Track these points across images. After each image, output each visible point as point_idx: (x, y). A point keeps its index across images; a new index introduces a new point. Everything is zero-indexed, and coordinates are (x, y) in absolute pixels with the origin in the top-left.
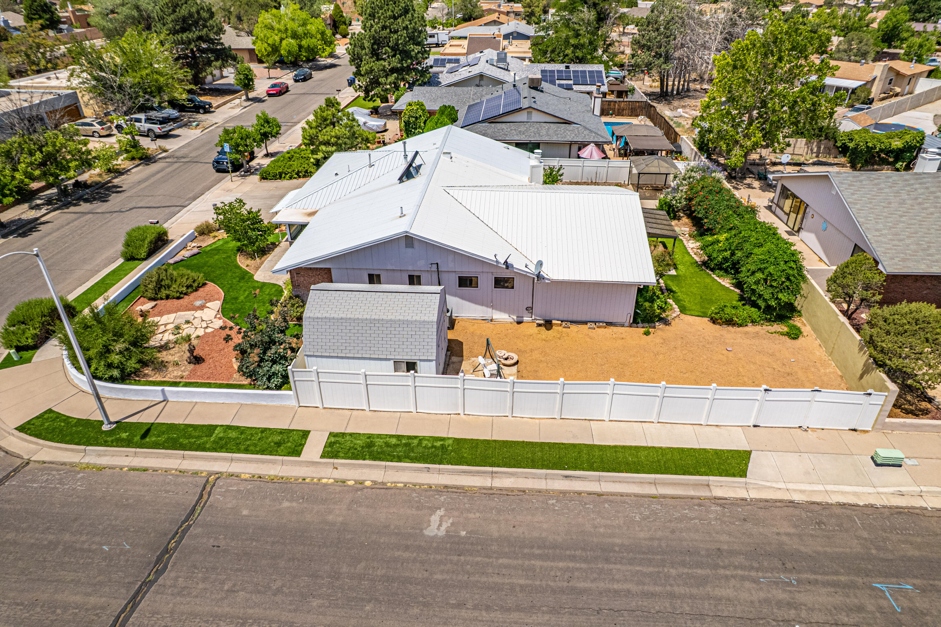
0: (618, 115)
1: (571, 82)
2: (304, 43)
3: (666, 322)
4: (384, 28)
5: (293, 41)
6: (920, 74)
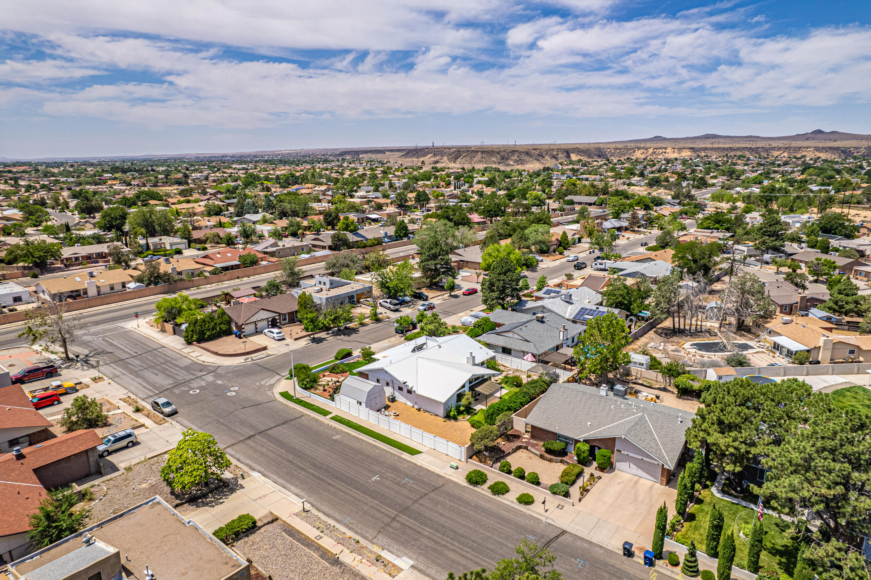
3: (457, 421)
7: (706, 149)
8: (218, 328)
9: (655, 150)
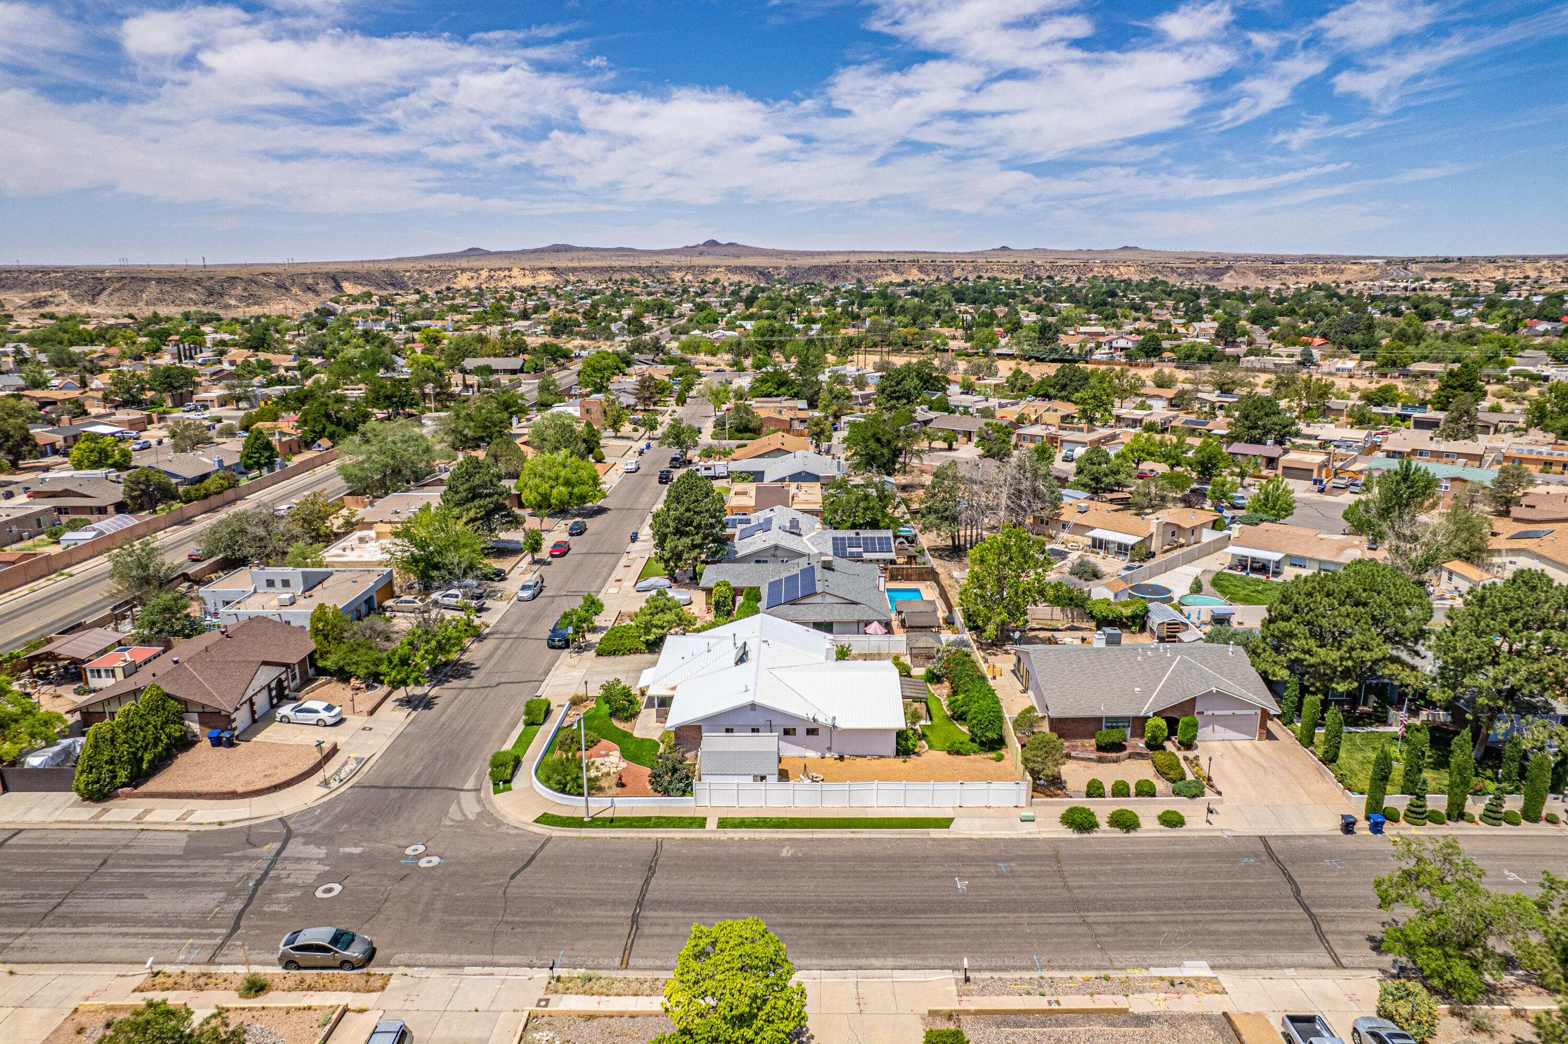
0: (907, 580)
1: (861, 550)
2: (576, 490)
3: (918, 754)
4: (688, 510)
5: (563, 489)
6: (1203, 525)
7: (569, 269)
8: (163, 737)
9: (493, 273)
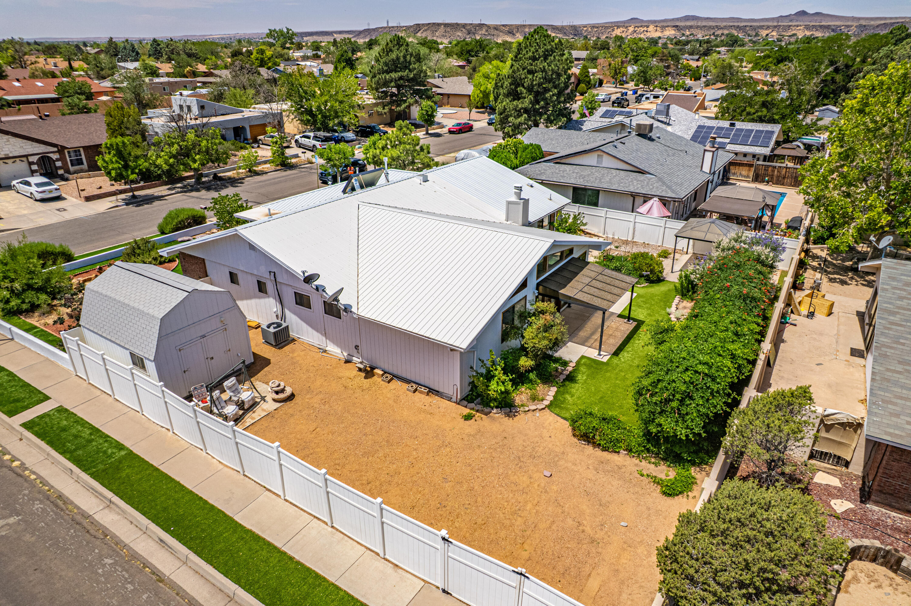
0: (777, 184)
1: (727, 141)
3: (510, 412)
7: (691, 27)
9: (636, 29)
